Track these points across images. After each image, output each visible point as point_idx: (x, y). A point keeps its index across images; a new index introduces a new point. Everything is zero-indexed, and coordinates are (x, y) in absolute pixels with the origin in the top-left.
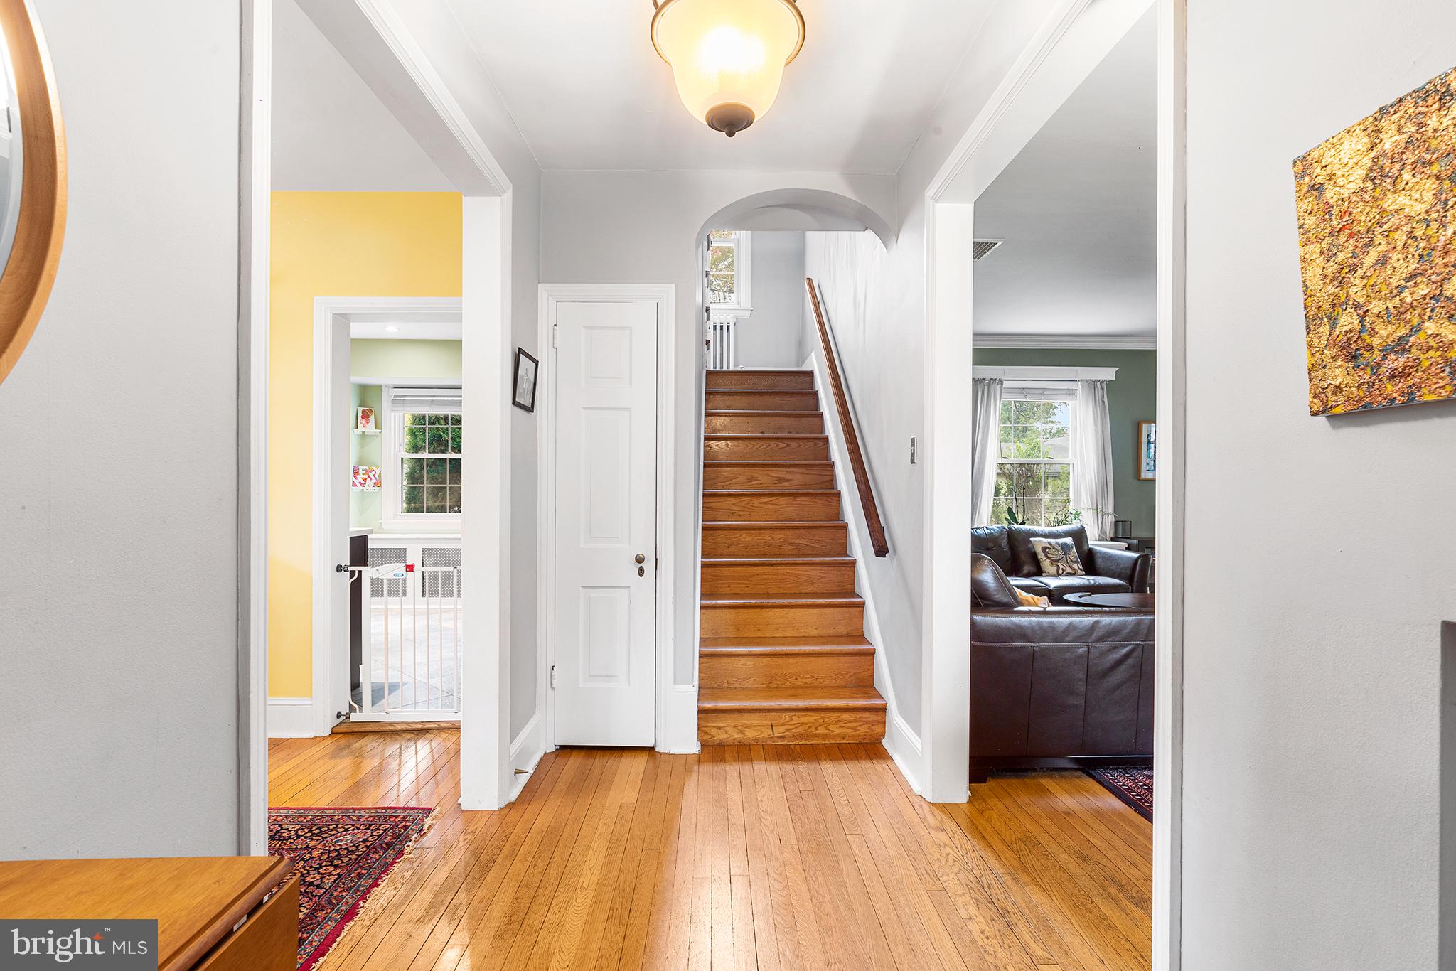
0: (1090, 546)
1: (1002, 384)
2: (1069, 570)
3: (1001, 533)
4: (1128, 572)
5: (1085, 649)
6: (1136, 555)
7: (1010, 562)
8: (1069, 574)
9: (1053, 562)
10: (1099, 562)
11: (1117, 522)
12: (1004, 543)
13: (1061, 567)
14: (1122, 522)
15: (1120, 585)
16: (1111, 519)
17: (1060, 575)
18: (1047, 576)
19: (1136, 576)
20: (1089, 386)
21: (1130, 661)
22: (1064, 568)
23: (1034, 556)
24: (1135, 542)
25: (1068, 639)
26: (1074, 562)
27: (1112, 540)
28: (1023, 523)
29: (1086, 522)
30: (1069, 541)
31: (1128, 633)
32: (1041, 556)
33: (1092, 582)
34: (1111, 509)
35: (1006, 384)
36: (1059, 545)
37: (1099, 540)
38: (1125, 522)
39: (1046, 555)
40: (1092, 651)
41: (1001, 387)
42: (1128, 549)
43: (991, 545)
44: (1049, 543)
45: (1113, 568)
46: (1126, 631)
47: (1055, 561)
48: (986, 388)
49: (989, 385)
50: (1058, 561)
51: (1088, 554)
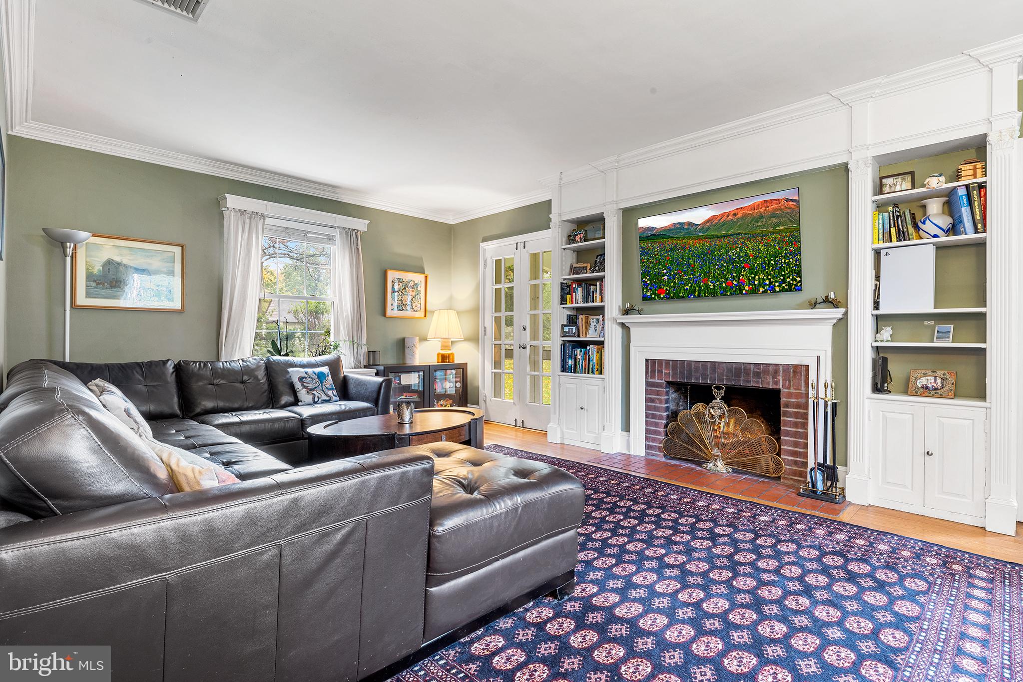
0: (345, 374)
1: (264, 219)
2: (324, 397)
3: (258, 367)
4: (375, 395)
5: (275, 552)
6: (380, 379)
7: (266, 394)
8: (325, 401)
9: (309, 391)
10: (352, 389)
11: (369, 352)
12: (261, 374)
13: (317, 395)
14: (373, 352)
15: (368, 409)
16: (365, 349)
17: (315, 403)
18: (303, 405)
19: (381, 398)
20: (346, 233)
21: (349, 548)
22: (320, 396)
23: (292, 386)
24: (382, 368)
25: (241, 543)
26: (329, 389)
27: (365, 367)
28: (287, 355)
29: (344, 352)
30: (325, 370)
31: (345, 506)
32: (298, 385)
33: (343, 407)
34: (364, 341)
35: (268, 221)
36: (315, 374)
37: (355, 368)
38: (375, 352)
39: (302, 385)
40: (286, 552)
41: (264, 222)
42: (377, 374)
43: (245, 378)
44: (306, 373)
45: (363, 392)
46: (342, 504)
47: (311, 390)
48: (248, 221)
49: (250, 218)
50: (313, 389)
51: (342, 381)
